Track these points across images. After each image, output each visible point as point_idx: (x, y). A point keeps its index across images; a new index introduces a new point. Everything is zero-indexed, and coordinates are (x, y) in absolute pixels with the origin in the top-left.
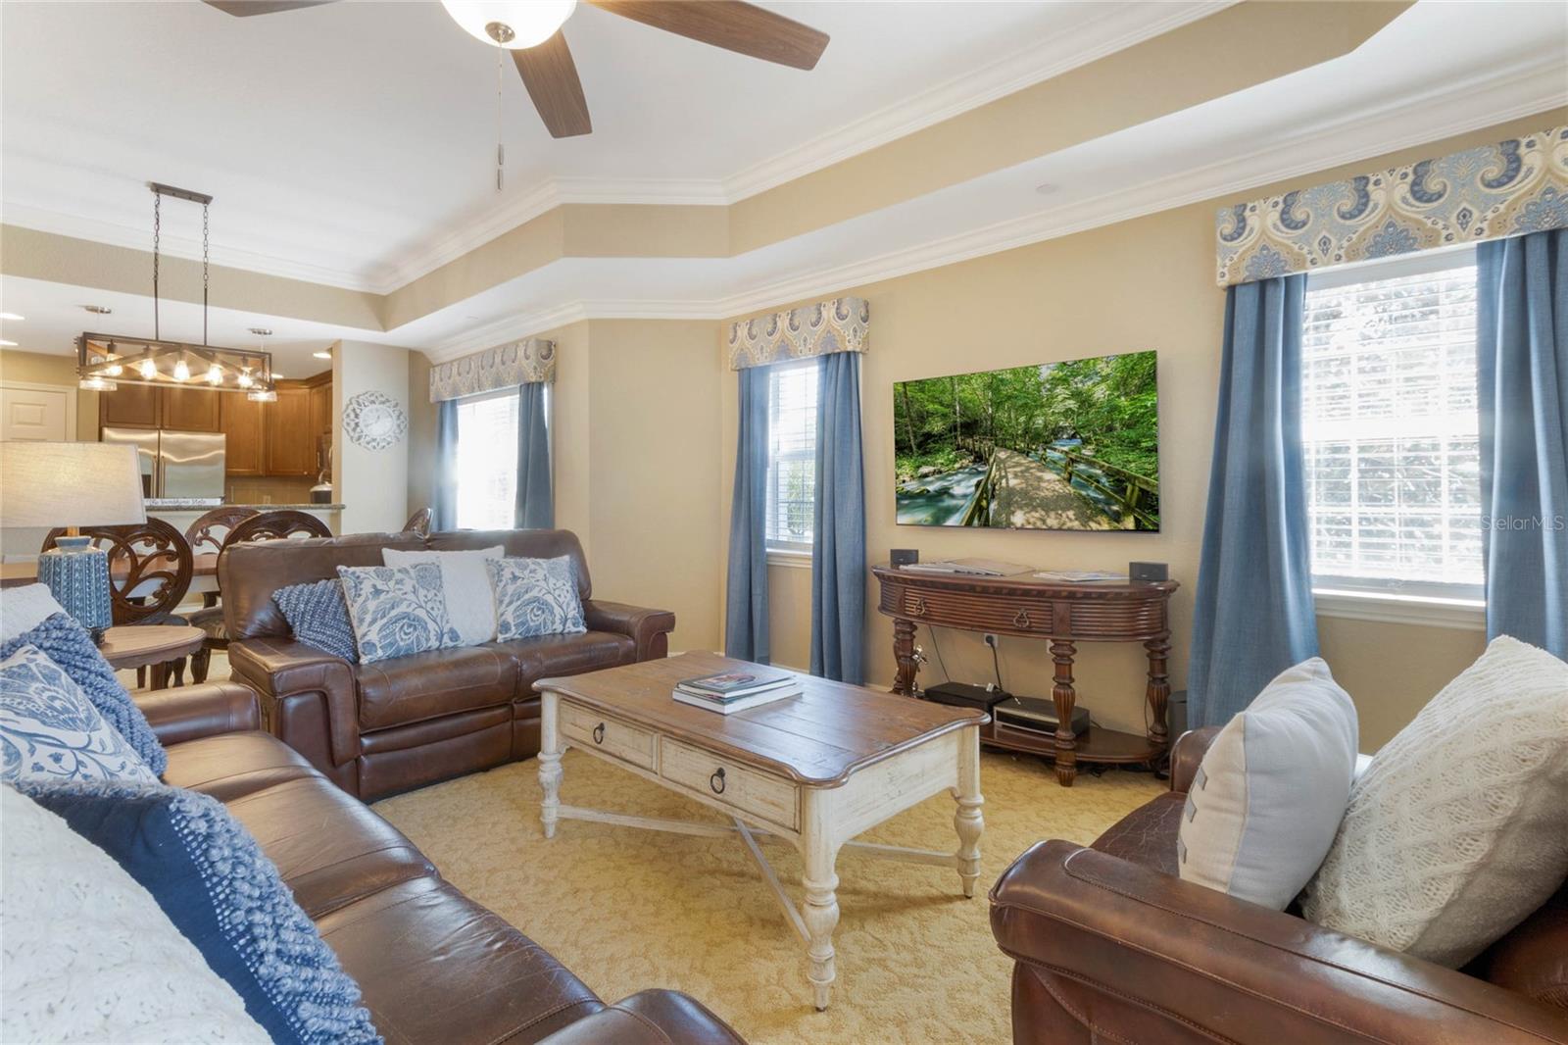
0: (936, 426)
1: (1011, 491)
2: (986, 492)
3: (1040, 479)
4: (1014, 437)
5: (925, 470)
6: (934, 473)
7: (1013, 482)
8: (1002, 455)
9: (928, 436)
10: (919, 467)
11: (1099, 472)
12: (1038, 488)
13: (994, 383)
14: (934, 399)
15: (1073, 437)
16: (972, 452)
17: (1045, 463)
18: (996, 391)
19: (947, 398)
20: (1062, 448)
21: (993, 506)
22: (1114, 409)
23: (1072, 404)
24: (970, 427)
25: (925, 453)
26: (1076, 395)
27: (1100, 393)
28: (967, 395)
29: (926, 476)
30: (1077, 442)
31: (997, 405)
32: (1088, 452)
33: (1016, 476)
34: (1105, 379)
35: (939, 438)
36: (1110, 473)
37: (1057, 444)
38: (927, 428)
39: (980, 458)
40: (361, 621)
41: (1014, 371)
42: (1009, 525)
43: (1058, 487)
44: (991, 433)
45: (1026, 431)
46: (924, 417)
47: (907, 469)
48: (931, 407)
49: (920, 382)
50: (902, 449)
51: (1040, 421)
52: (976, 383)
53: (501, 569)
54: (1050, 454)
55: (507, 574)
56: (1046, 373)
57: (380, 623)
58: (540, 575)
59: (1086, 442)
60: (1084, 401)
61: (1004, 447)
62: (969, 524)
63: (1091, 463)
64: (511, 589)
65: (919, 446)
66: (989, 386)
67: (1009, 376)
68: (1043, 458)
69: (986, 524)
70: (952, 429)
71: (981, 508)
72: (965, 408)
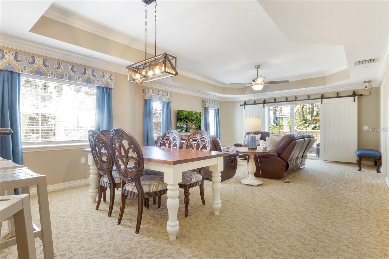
0: (182, 117)
1: (190, 127)
2: (187, 127)
3: (193, 126)
4: (190, 120)
5: (181, 123)
6: (182, 124)
7: (190, 126)
8: (189, 122)
9: (181, 119)
10: (180, 123)
11: (198, 125)
12: (192, 127)
13: (189, 113)
14: (182, 113)
15: (196, 121)
16: (186, 122)
17: (193, 124)
18: (189, 114)
19: (183, 114)
20: (195, 122)
21: (188, 129)
22: (199, 118)
23: (196, 117)
24: (186, 118)
25: (181, 121)
26: (196, 116)
27: (198, 116)
28: (186, 114)
29: (181, 124)
30: (196, 122)
31: (189, 116)
32: (197, 123)
33: (190, 125)
34: (199, 114)
35: (182, 119)
36: (199, 126)
37: (194, 122)
38: (181, 118)
39: (187, 123)
41: (191, 111)
42: (189, 131)
43: (194, 127)
44: (188, 119)
45: (192, 120)
46: (180, 116)
47: (178, 123)
48: (181, 115)
49: (180, 110)
50: (178, 120)
51: (193, 118)
54: (194, 123)
56: (194, 113)
59: (197, 122)
60: (197, 117)
62: (185, 132)
63: (197, 124)
65: (180, 120)
66: (188, 113)
67: (190, 112)
68: (193, 123)
69: (187, 132)
70: (184, 118)
71: (186, 129)
72: (185, 115)
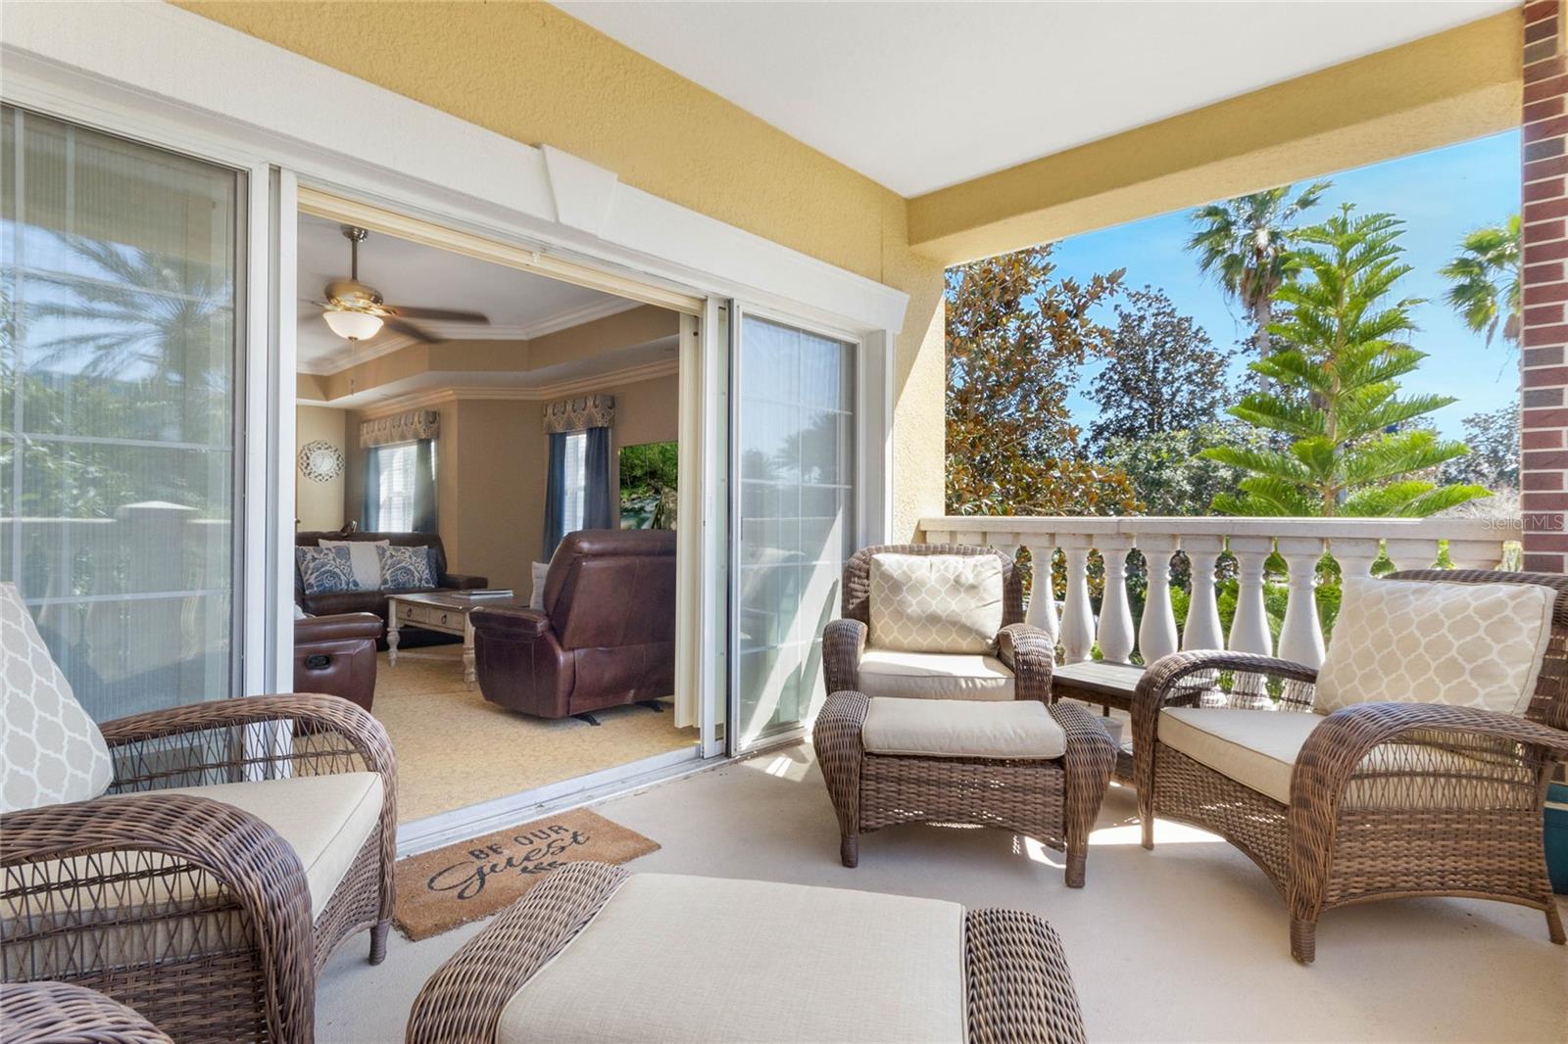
0: (638, 472)
1: (670, 509)
2: (660, 508)
4: (673, 481)
5: (634, 496)
6: (637, 498)
7: (671, 504)
8: (667, 490)
9: (635, 477)
10: (630, 495)
13: (663, 451)
14: (638, 458)
16: (654, 488)
18: (664, 455)
19: (642, 457)
21: (663, 518)
24: (653, 474)
25: (634, 487)
28: (652, 456)
29: (634, 499)
31: (664, 463)
33: (672, 501)
35: (639, 479)
38: (635, 473)
39: (657, 491)
40: (306, 573)
44: (661, 478)
46: (633, 467)
47: (625, 495)
48: (637, 462)
49: (633, 447)
50: (623, 484)
52: (656, 450)
53: (384, 551)
55: (388, 554)
57: (315, 575)
58: (407, 555)
61: (667, 486)
64: (389, 562)
65: (632, 483)
66: (661, 452)
67: (669, 447)
70: (646, 474)
71: (657, 520)
72: (650, 463)
